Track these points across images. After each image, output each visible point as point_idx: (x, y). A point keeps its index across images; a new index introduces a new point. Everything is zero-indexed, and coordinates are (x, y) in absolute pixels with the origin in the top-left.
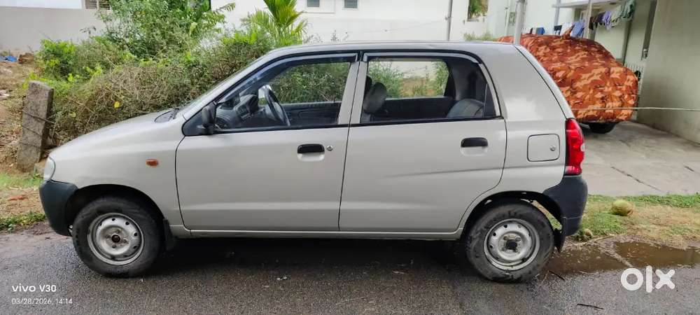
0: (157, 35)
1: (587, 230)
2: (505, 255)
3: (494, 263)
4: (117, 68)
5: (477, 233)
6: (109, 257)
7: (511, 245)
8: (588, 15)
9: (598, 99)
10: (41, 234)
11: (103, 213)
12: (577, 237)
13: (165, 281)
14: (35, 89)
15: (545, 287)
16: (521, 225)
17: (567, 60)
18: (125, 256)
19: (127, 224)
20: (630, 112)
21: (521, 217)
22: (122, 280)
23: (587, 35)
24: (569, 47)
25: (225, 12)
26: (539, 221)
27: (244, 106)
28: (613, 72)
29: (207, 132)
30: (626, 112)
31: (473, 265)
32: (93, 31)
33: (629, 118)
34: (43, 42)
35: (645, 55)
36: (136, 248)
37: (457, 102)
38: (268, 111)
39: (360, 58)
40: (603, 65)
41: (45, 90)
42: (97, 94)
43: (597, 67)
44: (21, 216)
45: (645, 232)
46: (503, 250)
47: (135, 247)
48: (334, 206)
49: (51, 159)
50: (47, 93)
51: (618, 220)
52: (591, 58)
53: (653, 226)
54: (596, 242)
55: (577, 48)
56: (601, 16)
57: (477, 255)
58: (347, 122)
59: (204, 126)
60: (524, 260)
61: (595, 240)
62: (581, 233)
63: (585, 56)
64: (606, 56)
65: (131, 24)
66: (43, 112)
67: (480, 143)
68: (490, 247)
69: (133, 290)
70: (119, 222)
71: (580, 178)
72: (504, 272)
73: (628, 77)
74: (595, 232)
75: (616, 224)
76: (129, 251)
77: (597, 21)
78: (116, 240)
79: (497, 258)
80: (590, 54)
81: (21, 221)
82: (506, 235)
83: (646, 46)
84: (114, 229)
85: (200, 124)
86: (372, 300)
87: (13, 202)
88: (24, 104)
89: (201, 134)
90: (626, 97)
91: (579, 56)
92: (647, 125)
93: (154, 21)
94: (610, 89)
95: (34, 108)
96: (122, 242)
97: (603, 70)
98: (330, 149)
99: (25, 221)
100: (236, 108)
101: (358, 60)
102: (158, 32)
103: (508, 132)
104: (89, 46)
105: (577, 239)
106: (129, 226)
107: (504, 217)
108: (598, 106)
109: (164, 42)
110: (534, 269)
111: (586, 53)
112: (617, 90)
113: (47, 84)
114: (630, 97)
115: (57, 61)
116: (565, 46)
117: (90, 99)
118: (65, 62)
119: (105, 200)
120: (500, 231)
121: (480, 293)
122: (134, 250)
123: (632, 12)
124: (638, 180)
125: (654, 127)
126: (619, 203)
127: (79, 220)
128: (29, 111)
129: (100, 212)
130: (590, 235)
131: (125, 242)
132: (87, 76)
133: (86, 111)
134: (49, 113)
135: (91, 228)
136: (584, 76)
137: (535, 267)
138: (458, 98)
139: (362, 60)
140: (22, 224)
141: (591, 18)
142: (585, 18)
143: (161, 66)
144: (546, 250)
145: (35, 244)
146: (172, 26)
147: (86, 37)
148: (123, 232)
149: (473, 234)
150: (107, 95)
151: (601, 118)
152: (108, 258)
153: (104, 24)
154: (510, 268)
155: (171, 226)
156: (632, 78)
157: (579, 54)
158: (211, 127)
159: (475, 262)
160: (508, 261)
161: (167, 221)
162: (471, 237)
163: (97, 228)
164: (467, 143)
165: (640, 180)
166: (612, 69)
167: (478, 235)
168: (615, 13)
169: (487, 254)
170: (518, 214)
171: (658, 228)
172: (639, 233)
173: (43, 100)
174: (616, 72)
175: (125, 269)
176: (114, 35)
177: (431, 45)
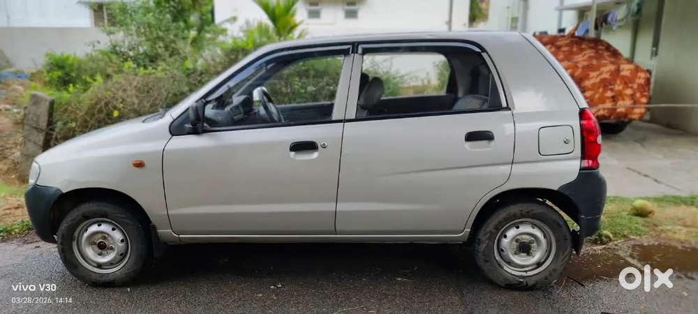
0: (160, 47)
1: (605, 232)
2: (517, 259)
3: (505, 268)
4: (116, 78)
5: (486, 234)
6: (95, 265)
7: (524, 248)
8: (592, 17)
9: (608, 98)
10: (31, 243)
11: (88, 218)
12: (596, 239)
13: (153, 290)
14: (36, 100)
15: (564, 295)
16: (534, 225)
17: (573, 59)
18: (111, 264)
19: (113, 229)
20: (643, 110)
21: (534, 217)
22: (108, 289)
23: (592, 34)
24: (575, 46)
25: (227, 26)
26: (554, 221)
27: (237, 107)
28: (623, 70)
29: (195, 131)
30: (639, 111)
31: (483, 271)
32: (96, 44)
33: (641, 119)
34: (47, 55)
35: (655, 54)
36: (123, 255)
37: (459, 98)
38: (262, 111)
39: (355, 51)
40: (612, 63)
41: (46, 101)
42: (96, 104)
43: (605, 65)
44: (12, 225)
45: (670, 234)
46: (516, 254)
47: (121, 254)
48: (330, 207)
49: (36, 163)
50: (48, 103)
51: (639, 222)
52: (599, 56)
53: (679, 227)
54: (616, 245)
55: (584, 46)
56: (606, 17)
57: (487, 259)
58: (342, 118)
59: (192, 125)
60: (539, 264)
61: (616, 242)
62: (600, 236)
63: (592, 54)
64: (615, 54)
65: (135, 37)
66: (43, 123)
67: (485, 136)
68: (500, 251)
69: (119, 300)
70: (105, 228)
71: (598, 172)
72: (517, 279)
73: (639, 74)
74: (615, 234)
75: (637, 226)
76: (115, 258)
77: (603, 20)
78: (102, 247)
79: (510, 263)
80: (597, 52)
81: (13, 230)
82: (518, 237)
83: (656, 43)
84: (100, 236)
85: (187, 123)
86: (372, 309)
87: (8, 211)
88: (25, 115)
89: (189, 134)
90: (638, 95)
91: (585, 55)
92: (662, 125)
93: (157, 34)
94: (621, 87)
95: (35, 119)
96: (108, 249)
97: (612, 67)
98: (324, 146)
99: (16, 230)
100: (228, 109)
101: (352, 53)
102: (161, 45)
103: (517, 125)
104: (92, 59)
105: (595, 242)
106: (115, 231)
107: (515, 217)
108: (609, 105)
109: (167, 54)
110: (551, 274)
111: (593, 51)
112: (628, 87)
113: (47, 94)
114: (643, 96)
115: (60, 73)
116: (570, 45)
117: (89, 109)
118: (68, 74)
119: (91, 205)
120: (512, 233)
121: (492, 302)
122: (120, 257)
123: (639, 10)
124: (656, 181)
125: (669, 126)
126: (638, 203)
127: (64, 226)
128: (31, 122)
129: (86, 217)
130: (609, 237)
131: (112, 249)
132: (86, 86)
133: (86, 121)
134: (50, 123)
135: (76, 234)
136: (592, 74)
137: (551, 272)
138: (460, 94)
139: (357, 53)
140: (13, 233)
141: (596, 19)
142: (589, 19)
143: (160, 74)
144: (563, 254)
145: (24, 253)
146: (174, 39)
147: (89, 50)
148: (109, 238)
149: (482, 236)
150: (107, 104)
151: (612, 117)
152: (94, 267)
153: (108, 37)
154: (524, 274)
155: (158, 231)
156: (642, 75)
157: (586, 52)
158: (199, 125)
159: (485, 267)
160: (522, 266)
161: (154, 226)
162: (479, 240)
163: (83, 234)
164: (471, 137)
165: (658, 180)
166: (622, 67)
167: (487, 236)
168: (620, 13)
169: (498, 258)
170: (530, 214)
171: (685, 230)
172: (663, 235)
173: (43, 110)
174: (626, 70)
175: (111, 278)
176: (117, 48)
177: (430, 35)
